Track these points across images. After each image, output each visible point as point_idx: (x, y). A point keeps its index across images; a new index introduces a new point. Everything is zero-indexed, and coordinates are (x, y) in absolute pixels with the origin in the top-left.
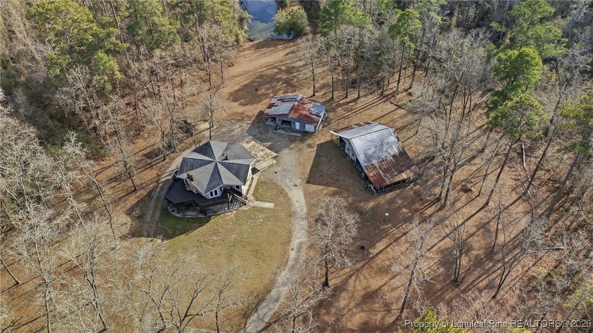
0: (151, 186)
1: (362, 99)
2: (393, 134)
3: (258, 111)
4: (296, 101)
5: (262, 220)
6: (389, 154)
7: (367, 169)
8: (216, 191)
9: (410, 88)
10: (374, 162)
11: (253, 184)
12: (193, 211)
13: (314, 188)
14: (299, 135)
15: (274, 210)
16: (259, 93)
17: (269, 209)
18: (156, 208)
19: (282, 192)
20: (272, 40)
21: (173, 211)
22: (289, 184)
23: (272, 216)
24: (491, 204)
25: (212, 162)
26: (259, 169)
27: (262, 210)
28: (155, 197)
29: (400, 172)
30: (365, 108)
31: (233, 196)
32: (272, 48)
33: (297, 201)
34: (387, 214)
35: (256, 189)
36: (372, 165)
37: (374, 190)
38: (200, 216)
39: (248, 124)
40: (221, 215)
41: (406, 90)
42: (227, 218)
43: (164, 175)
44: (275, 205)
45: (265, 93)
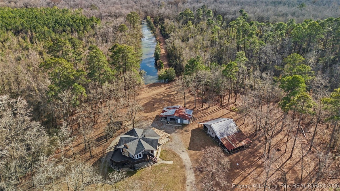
0: (100, 155)
1: (211, 108)
2: (233, 122)
3: (156, 115)
4: (177, 108)
5: (167, 171)
6: (232, 132)
7: (222, 140)
8: (140, 154)
9: (235, 102)
10: (225, 136)
11: (159, 152)
12: (126, 168)
13: (193, 152)
14: (180, 126)
15: (173, 165)
16: (155, 106)
17: (171, 164)
18: (104, 167)
19: (176, 155)
20: (157, 83)
21: (115, 168)
22: (179, 151)
23: (173, 168)
24: (293, 156)
25: (137, 138)
26: (161, 144)
27: (166, 165)
28: (103, 161)
29: (240, 142)
30: (213, 112)
31: (150, 158)
32: (158, 87)
33: (185, 160)
34: (238, 164)
35: (161, 155)
36: (224, 138)
37: (228, 152)
38: (131, 170)
39: (151, 121)
40: (143, 169)
41: (233, 103)
42: (147, 171)
43: (107, 149)
44: (173, 162)
45: (157, 106)
